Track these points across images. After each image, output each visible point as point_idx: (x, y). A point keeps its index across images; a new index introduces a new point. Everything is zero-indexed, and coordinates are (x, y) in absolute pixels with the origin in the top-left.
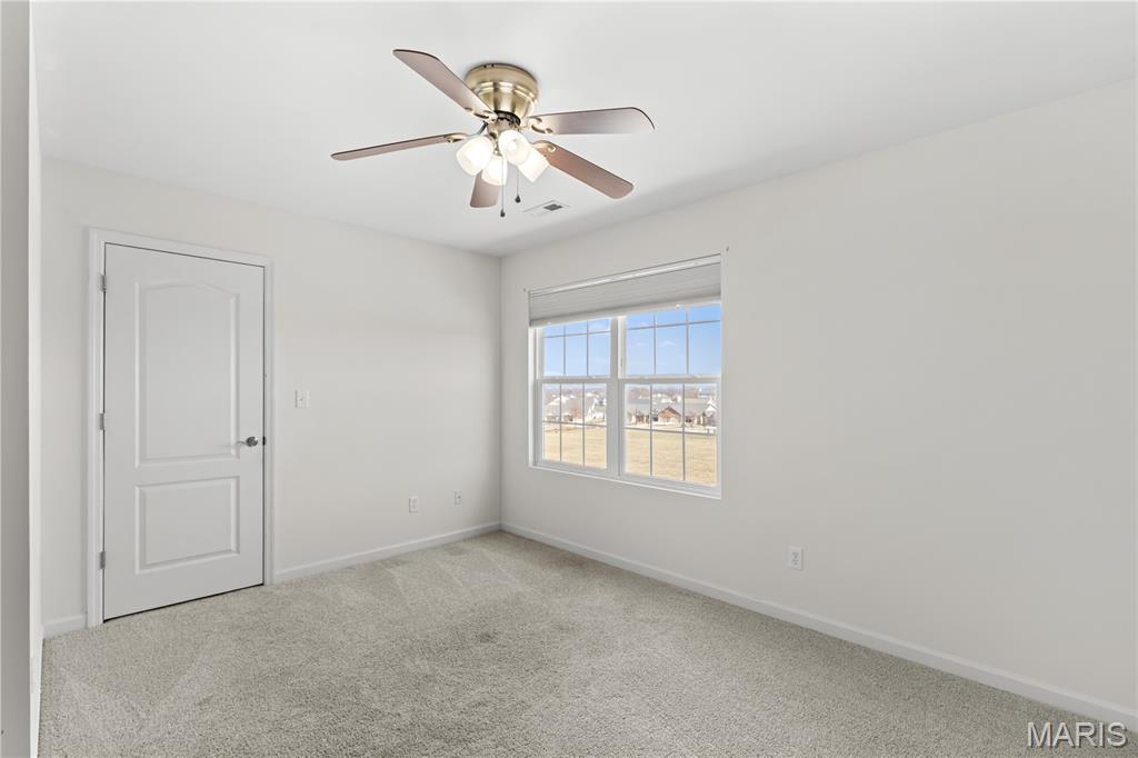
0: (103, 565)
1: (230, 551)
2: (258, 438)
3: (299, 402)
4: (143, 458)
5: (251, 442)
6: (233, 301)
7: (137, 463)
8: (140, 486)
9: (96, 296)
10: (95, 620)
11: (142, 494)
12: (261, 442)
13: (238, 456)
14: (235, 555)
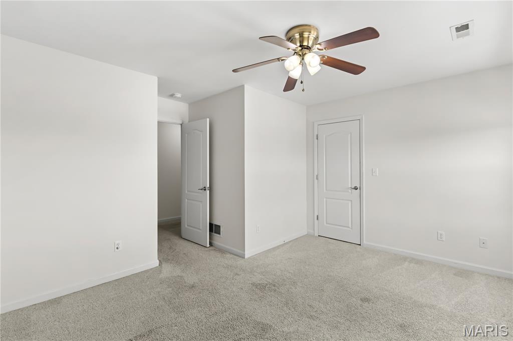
0: (318, 219)
1: (349, 227)
2: (358, 187)
3: (374, 174)
4: (326, 190)
5: (356, 188)
6: (349, 135)
7: (325, 191)
8: (326, 198)
9: (316, 140)
10: (316, 235)
11: (326, 201)
12: (359, 188)
13: (351, 192)
14: (350, 229)
